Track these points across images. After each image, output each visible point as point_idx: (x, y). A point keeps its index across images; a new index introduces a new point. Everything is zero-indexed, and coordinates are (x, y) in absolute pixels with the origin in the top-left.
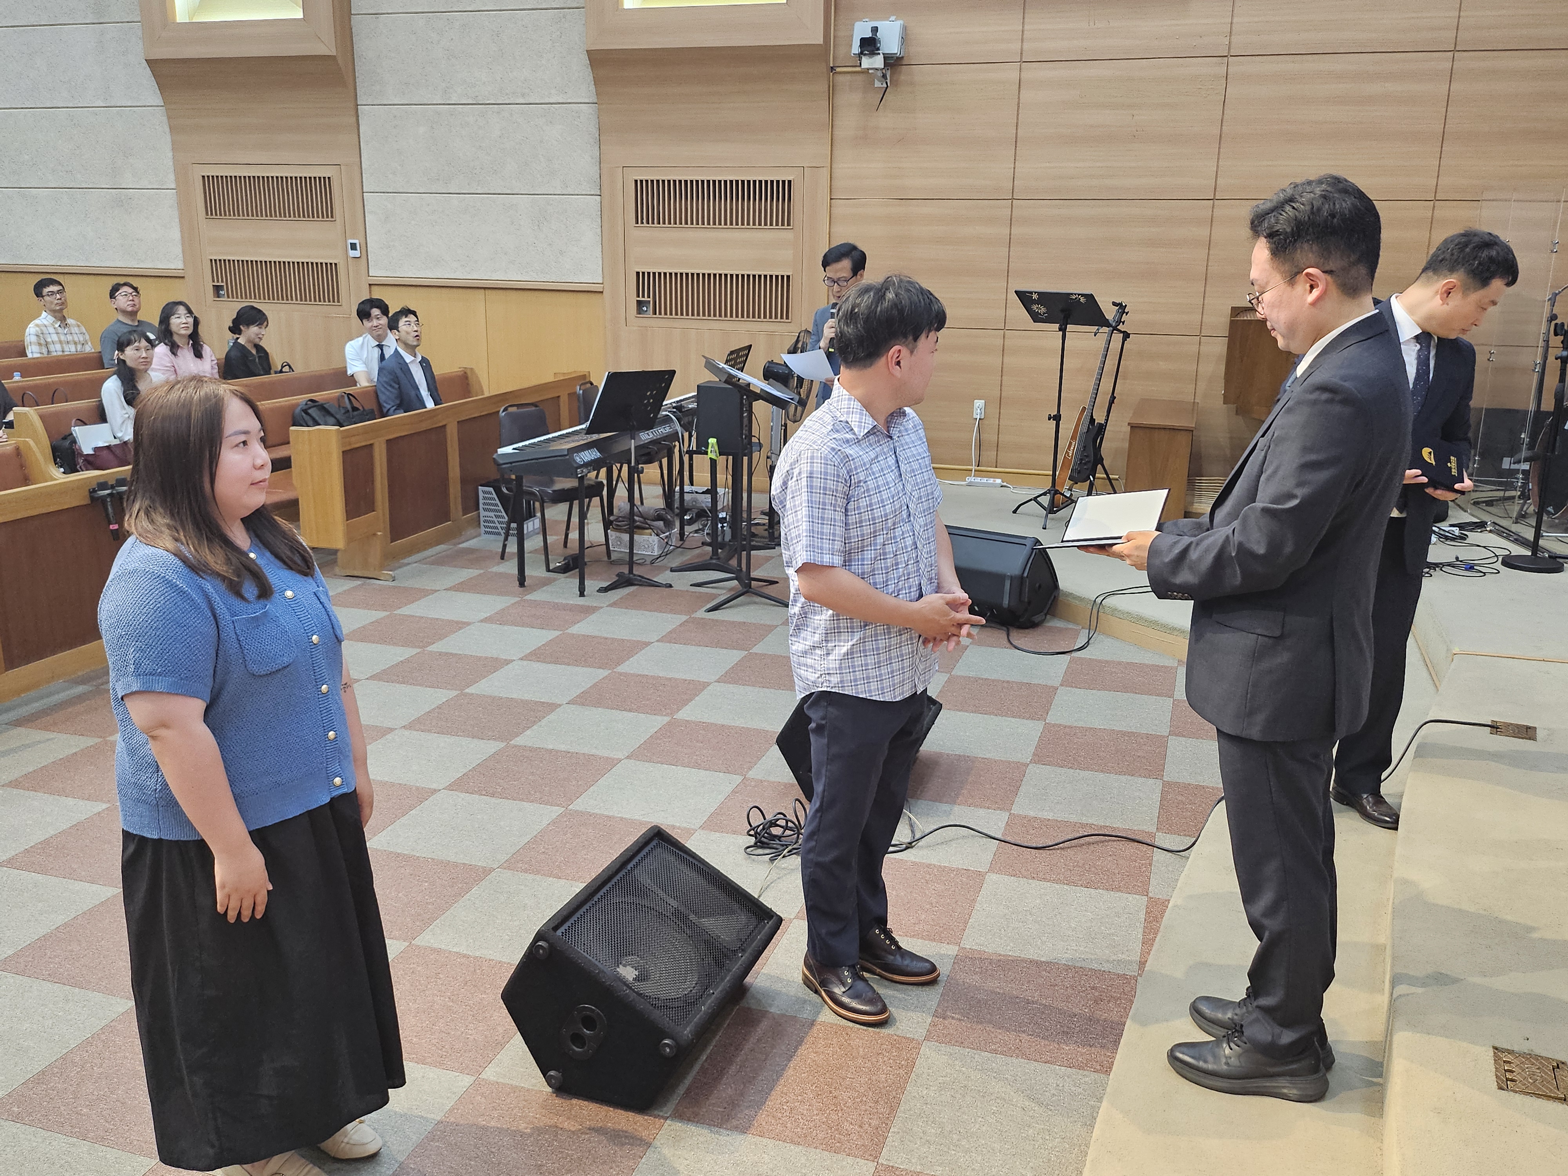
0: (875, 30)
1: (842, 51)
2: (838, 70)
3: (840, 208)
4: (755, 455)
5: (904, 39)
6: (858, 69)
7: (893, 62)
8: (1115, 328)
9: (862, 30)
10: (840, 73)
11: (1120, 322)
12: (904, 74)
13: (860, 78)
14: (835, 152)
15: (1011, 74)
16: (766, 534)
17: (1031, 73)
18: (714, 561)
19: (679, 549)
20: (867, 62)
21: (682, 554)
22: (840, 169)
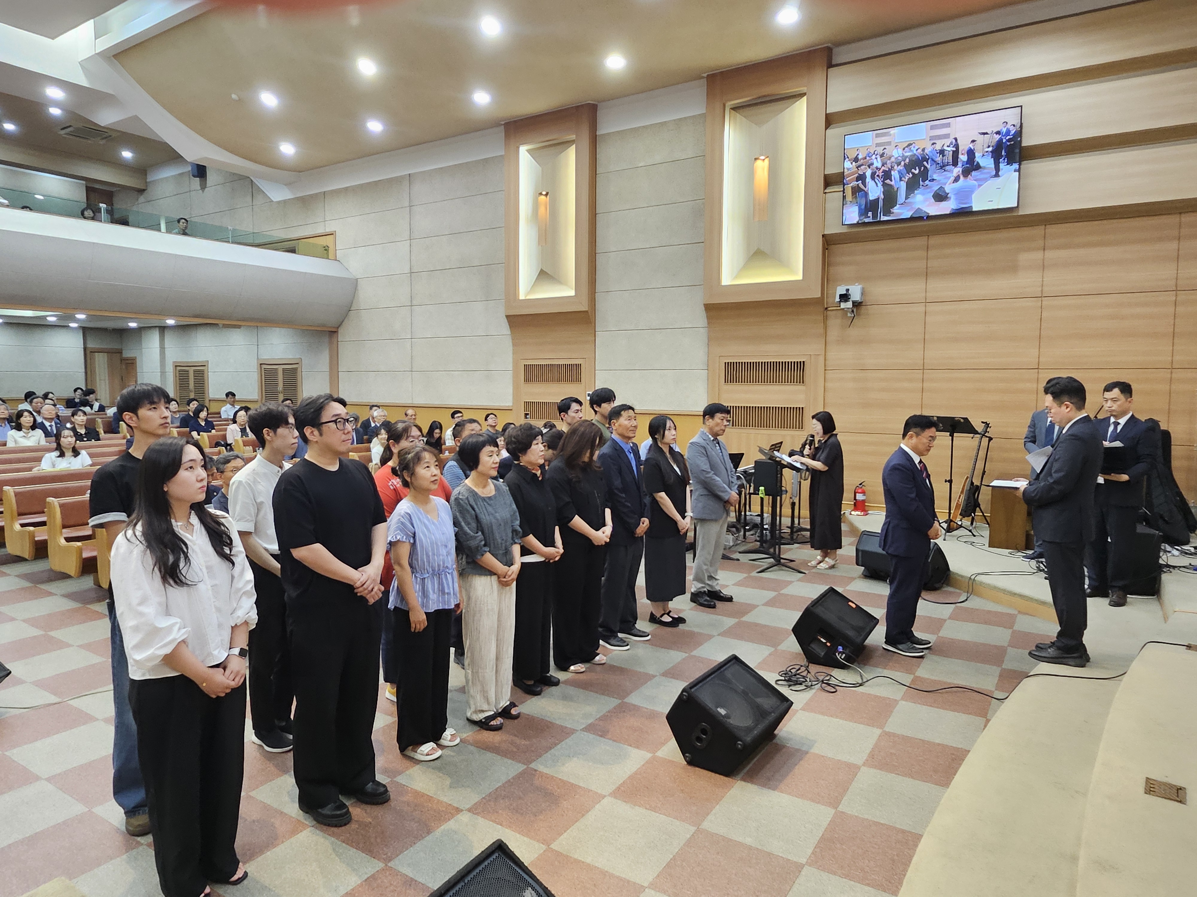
0: (848, 290)
1: (830, 300)
2: (829, 309)
3: (830, 374)
4: (784, 496)
5: (863, 294)
6: (839, 308)
7: (857, 305)
8: (983, 435)
9: (841, 290)
10: (830, 310)
11: (986, 432)
12: (863, 309)
13: (840, 312)
14: (827, 348)
15: (921, 308)
16: (789, 537)
17: (931, 308)
18: (761, 549)
19: (744, 543)
20: (843, 305)
21: (745, 545)
22: (831, 355)
